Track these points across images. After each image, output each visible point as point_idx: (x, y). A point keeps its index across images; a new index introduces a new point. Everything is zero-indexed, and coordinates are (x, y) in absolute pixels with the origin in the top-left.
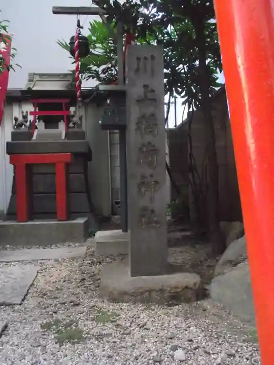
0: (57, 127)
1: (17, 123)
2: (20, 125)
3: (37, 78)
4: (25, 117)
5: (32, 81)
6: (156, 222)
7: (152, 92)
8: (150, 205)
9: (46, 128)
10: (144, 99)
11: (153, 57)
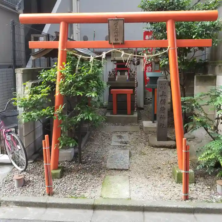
5: (114, 53)
6: (164, 128)
7: (165, 93)
8: (163, 123)
9: (120, 75)
10: (163, 95)
11: (165, 84)
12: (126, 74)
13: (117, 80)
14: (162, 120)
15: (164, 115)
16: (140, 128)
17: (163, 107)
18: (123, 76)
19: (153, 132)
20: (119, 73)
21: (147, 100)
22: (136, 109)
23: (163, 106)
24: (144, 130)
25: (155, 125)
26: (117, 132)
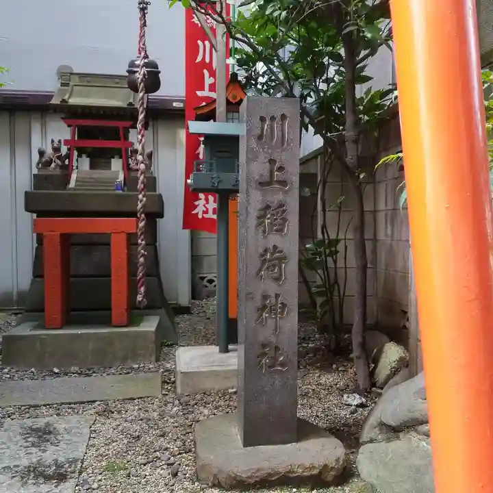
0: (109, 167)
1: (44, 160)
2: (49, 163)
3: (75, 80)
4: (57, 150)
5: (67, 85)
6: (282, 364)
7: (281, 169)
8: (273, 339)
9: (92, 166)
10: (269, 183)
11: (283, 117)
12: (116, 164)
13: (72, 184)
14: (271, 323)
15: (277, 296)
16: (164, 382)
17: (275, 247)
18: (100, 174)
19: (224, 395)
20: (85, 162)
21: (205, 282)
22: (142, 289)
23: (274, 239)
24: (179, 390)
25: (233, 360)
26: (36, 407)
